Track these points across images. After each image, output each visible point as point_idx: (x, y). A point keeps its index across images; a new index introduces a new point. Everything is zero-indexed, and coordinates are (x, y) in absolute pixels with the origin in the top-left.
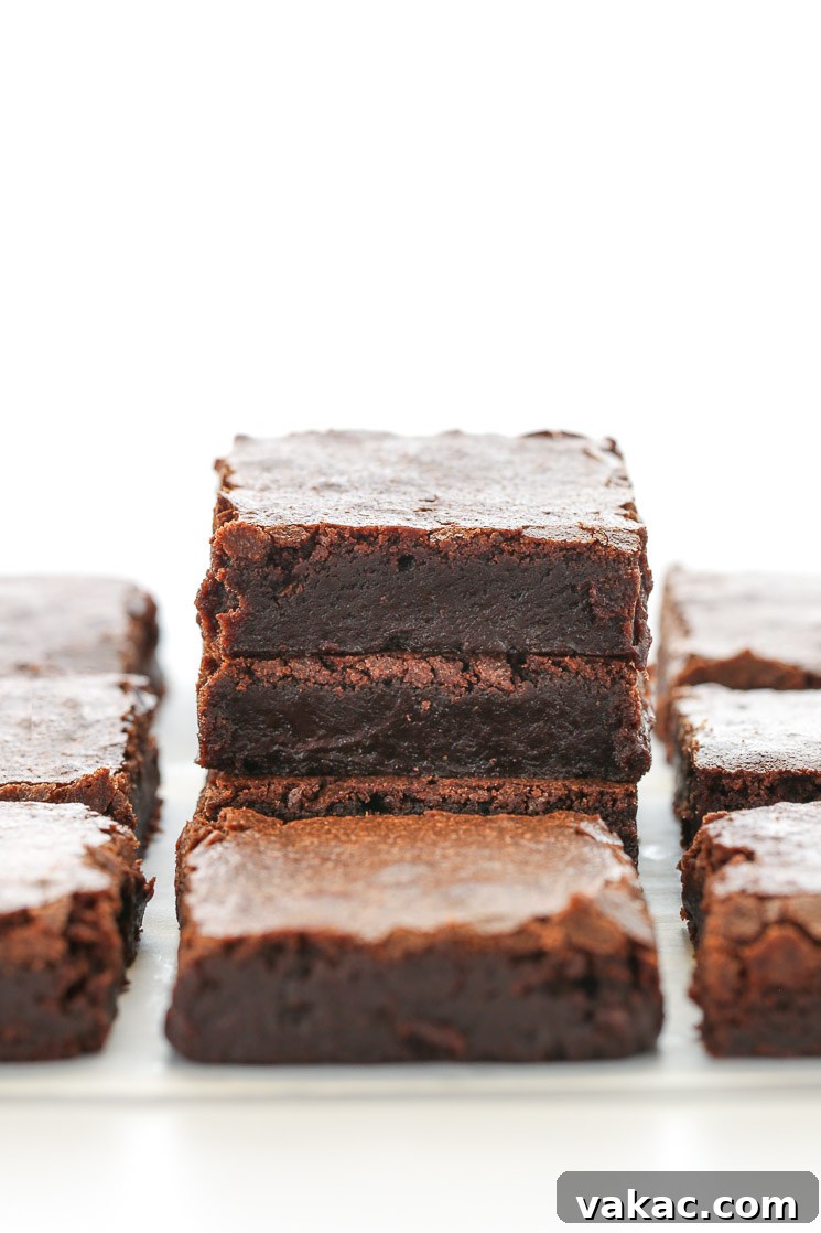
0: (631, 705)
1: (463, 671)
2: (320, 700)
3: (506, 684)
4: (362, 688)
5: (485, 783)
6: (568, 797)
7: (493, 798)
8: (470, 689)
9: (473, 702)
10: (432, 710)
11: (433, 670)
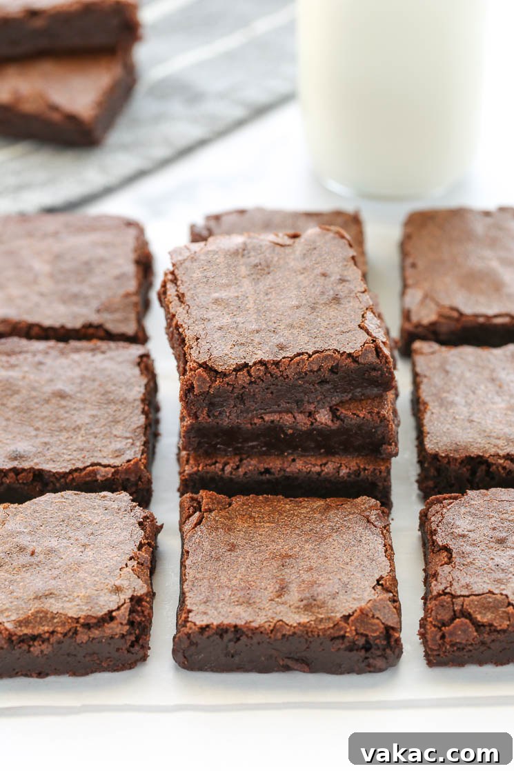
0: (389, 432)
1: (308, 417)
2: (240, 429)
3: (330, 423)
4: (260, 424)
5: (319, 462)
6: (359, 470)
7: (322, 471)
8: (312, 424)
9: (314, 429)
10: (293, 433)
11: (294, 417)
